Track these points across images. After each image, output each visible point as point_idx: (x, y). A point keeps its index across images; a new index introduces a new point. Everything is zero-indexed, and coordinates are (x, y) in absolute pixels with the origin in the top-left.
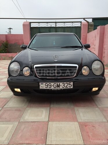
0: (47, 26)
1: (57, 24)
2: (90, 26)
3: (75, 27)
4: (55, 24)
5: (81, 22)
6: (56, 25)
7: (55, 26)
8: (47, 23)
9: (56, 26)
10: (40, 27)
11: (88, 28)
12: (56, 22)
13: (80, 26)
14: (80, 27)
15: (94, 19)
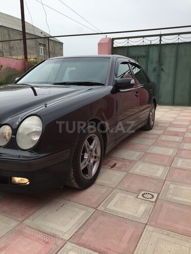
0: (142, 44)
1: (163, 38)
4: (159, 39)
10: (128, 47)
12: (161, 35)
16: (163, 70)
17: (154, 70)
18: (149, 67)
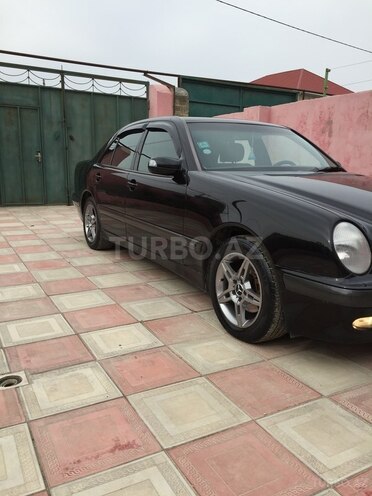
0: (26, 82)
1: (67, 78)
2: (177, 101)
3: (130, 98)
4: (60, 79)
5: (147, 84)
6: (62, 82)
7: (60, 86)
8: (29, 68)
9: (63, 86)
11: (174, 107)
12: (62, 73)
13: (145, 96)
14: (145, 99)
15: (185, 81)
16: (72, 138)
17: (57, 138)
18: (46, 131)
